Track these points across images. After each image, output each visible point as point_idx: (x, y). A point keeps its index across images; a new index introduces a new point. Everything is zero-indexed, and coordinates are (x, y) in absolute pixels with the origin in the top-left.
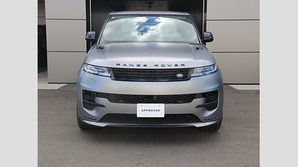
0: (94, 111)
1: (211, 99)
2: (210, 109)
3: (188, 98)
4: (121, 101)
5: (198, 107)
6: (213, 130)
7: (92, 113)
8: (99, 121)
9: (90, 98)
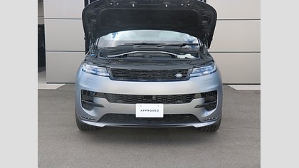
0: (92, 111)
1: (210, 99)
2: (209, 109)
3: (187, 98)
4: (120, 101)
5: (197, 107)
6: (212, 129)
7: (91, 113)
8: (98, 121)
9: (89, 98)
